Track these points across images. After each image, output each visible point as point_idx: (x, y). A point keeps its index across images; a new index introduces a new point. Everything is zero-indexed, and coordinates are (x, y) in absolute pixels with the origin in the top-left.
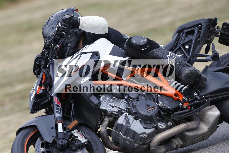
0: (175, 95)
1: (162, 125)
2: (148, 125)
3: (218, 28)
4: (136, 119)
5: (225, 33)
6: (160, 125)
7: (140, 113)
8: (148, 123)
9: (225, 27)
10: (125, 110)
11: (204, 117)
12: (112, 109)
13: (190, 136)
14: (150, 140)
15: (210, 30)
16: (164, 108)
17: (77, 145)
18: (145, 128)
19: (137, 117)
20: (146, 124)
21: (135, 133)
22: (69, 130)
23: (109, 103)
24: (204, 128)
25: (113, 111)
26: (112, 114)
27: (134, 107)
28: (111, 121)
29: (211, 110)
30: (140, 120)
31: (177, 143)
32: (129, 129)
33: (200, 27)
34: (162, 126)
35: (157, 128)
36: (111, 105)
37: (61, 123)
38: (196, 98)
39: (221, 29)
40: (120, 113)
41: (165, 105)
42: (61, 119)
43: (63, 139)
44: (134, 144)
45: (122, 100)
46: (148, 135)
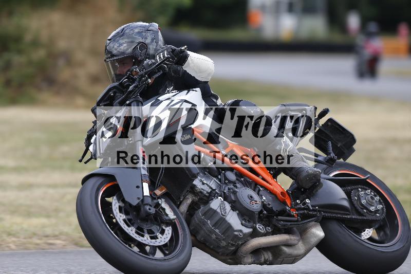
0: (282, 194)
1: (261, 228)
2: (246, 222)
4: (233, 209)
5: (326, 131)
6: (259, 227)
8: (246, 220)
9: (329, 124)
10: (218, 193)
11: (305, 235)
12: (202, 186)
13: (285, 253)
16: (268, 206)
18: (243, 225)
19: (235, 207)
20: (243, 219)
21: (230, 227)
22: (156, 197)
24: (301, 248)
25: (202, 189)
26: (201, 192)
27: (235, 193)
28: (194, 202)
29: (316, 228)
30: (237, 212)
31: (267, 257)
32: (224, 219)
34: (261, 229)
35: (255, 229)
36: (201, 181)
37: (147, 184)
38: (308, 206)
40: (212, 195)
41: (269, 203)
42: (148, 179)
43: (150, 205)
44: (222, 242)
46: (244, 235)
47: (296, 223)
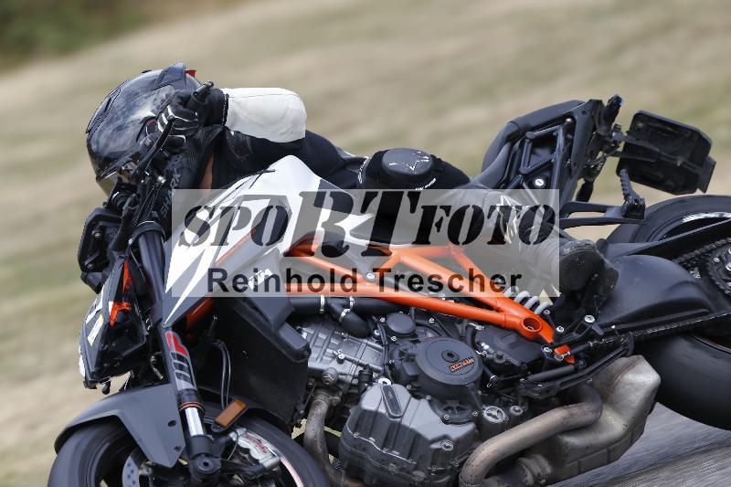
0: (527, 322)
1: (495, 413)
2: (454, 413)
3: (617, 129)
4: (416, 394)
5: (641, 143)
6: (489, 415)
7: (430, 379)
8: (452, 409)
9: (640, 125)
10: (377, 371)
11: (612, 392)
12: (340, 368)
13: (574, 449)
14: (461, 460)
15: (598, 135)
16: (497, 361)
17: (250, 473)
18: (446, 422)
19: (419, 389)
20: (446, 409)
21: (417, 438)
22: (222, 430)
23: (328, 350)
24: (614, 424)
25: (341, 374)
26: (340, 381)
27: (411, 359)
28: (335, 404)
29: (634, 369)
30: (428, 397)
31: (537, 470)
32: (400, 424)
33: (569, 124)
34: (494, 417)
35: (479, 422)
36: (335, 357)
37: (195, 410)
38: (591, 330)
39: (628, 132)
40: (365, 378)
41: (500, 353)
42: (194, 397)
43: (207, 455)
44: (415, 473)
45: (365, 341)
46: (457, 442)
47: (574, 376)
